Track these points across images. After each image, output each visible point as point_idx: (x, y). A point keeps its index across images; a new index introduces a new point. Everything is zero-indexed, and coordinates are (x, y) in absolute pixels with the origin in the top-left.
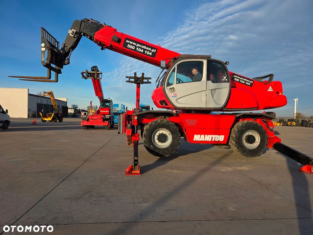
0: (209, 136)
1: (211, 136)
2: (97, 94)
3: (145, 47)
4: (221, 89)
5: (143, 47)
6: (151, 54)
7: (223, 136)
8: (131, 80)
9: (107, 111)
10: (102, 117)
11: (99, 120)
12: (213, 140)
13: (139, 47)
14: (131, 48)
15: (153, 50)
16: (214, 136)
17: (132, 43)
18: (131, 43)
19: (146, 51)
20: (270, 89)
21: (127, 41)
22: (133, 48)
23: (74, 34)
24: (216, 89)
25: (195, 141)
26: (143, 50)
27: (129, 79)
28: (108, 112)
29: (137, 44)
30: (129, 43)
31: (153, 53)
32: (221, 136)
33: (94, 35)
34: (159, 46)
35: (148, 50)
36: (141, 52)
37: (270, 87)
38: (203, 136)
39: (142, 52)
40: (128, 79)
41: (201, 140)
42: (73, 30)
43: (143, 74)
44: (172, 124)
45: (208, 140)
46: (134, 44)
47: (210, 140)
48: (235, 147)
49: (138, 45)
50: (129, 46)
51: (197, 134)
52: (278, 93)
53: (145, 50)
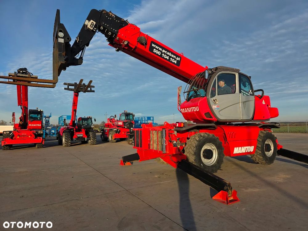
0: (244, 147)
1: (246, 147)
2: (19, 103)
3: (170, 54)
4: (249, 102)
5: (168, 53)
6: (175, 62)
7: (253, 147)
8: (70, 87)
9: (38, 125)
10: (33, 133)
11: (29, 137)
12: (247, 152)
13: (164, 53)
14: (157, 53)
15: (177, 58)
16: (247, 147)
17: (158, 48)
18: (156, 47)
19: (171, 59)
20: (264, 103)
21: (153, 45)
22: (159, 53)
23: (93, 26)
24: (246, 102)
25: (235, 154)
26: (168, 57)
27: (68, 87)
28: (40, 125)
29: (162, 50)
30: (155, 48)
31: (178, 61)
32: (252, 147)
33: (118, 32)
34: (182, 54)
35: (173, 58)
36: (166, 59)
37: (263, 101)
38: (240, 148)
39: (168, 59)
40: (66, 86)
41: (238, 153)
42: (92, 21)
43: (91, 82)
44: (218, 138)
45: (243, 152)
46: (160, 49)
47: (245, 152)
48: (260, 156)
49: (164, 51)
50: (155, 51)
51: (237, 147)
52: (268, 106)
53: (170, 57)
